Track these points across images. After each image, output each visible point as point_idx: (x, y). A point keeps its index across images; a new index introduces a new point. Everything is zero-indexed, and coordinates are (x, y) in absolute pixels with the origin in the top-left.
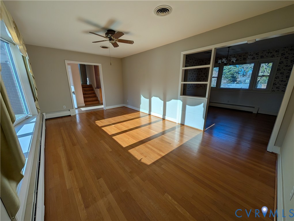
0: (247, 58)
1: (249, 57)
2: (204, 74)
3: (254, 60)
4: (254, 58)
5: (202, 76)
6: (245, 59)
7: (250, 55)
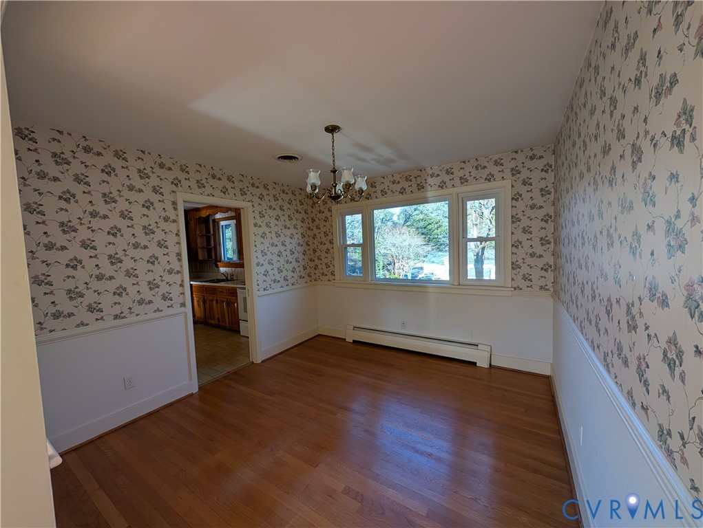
0: (426, 183)
1: (431, 181)
2: (326, 235)
3: (445, 191)
4: (445, 183)
5: (321, 243)
6: (421, 187)
7: (432, 176)
